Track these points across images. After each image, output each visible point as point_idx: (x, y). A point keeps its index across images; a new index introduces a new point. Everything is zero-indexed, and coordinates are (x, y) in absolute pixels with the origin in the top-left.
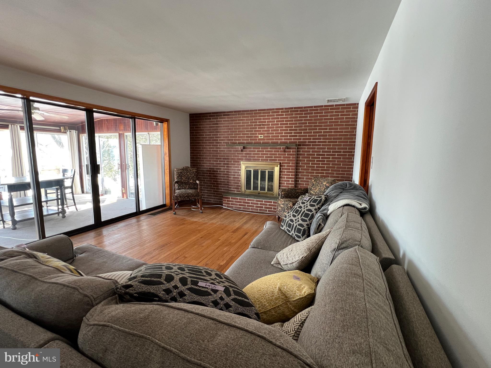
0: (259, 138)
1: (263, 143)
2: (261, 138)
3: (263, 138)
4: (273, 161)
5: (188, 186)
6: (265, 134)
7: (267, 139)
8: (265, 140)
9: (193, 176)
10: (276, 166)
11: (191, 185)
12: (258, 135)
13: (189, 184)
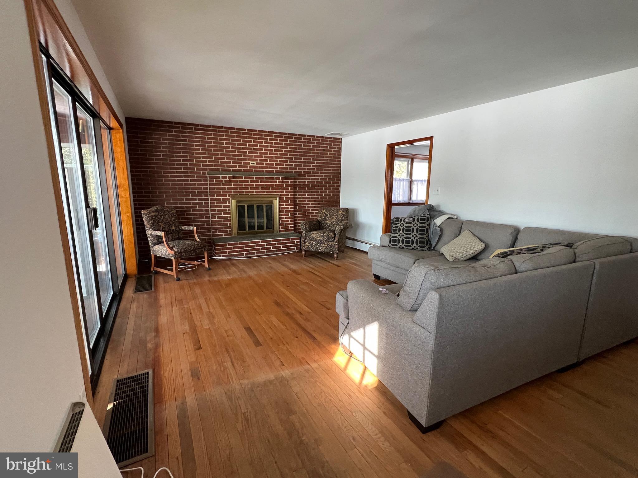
0: (251, 164)
1: (256, 171)
2: (253, 165)
3: (255, 165)
4: (270, 194)
5: (171, 236)
6: (257, 160)
7: (260, 167)
8: (257, 167)
9: (174, 220)
10: (275, 199)
11: (174, 234)
12: (248, 161)
13: (171, 233)
